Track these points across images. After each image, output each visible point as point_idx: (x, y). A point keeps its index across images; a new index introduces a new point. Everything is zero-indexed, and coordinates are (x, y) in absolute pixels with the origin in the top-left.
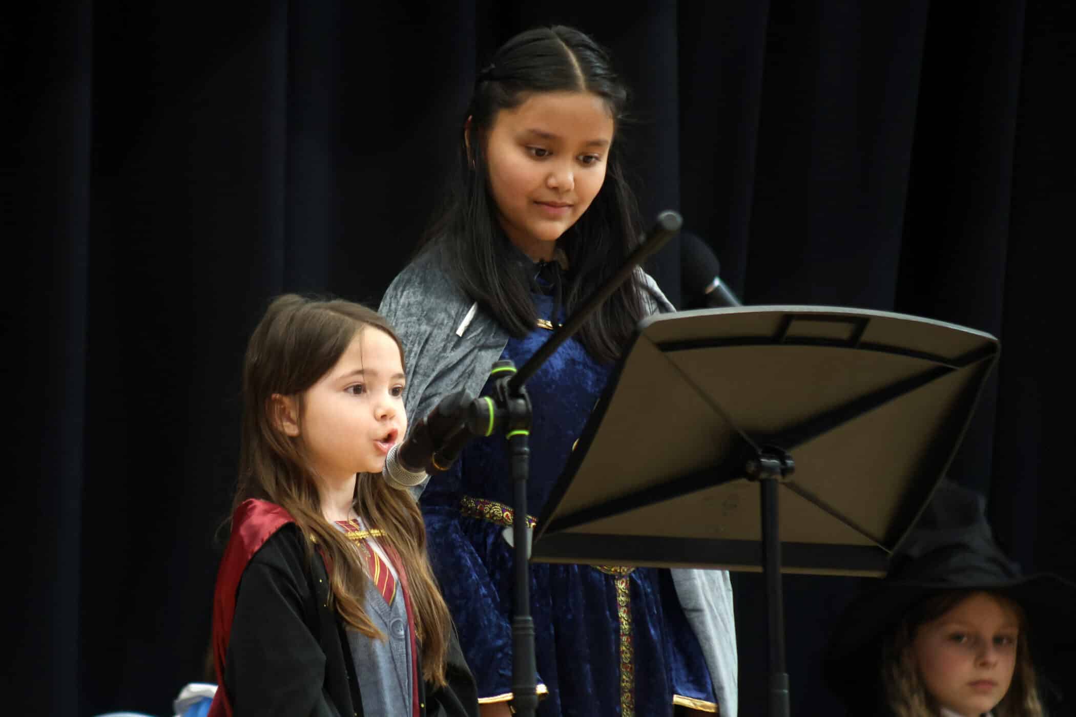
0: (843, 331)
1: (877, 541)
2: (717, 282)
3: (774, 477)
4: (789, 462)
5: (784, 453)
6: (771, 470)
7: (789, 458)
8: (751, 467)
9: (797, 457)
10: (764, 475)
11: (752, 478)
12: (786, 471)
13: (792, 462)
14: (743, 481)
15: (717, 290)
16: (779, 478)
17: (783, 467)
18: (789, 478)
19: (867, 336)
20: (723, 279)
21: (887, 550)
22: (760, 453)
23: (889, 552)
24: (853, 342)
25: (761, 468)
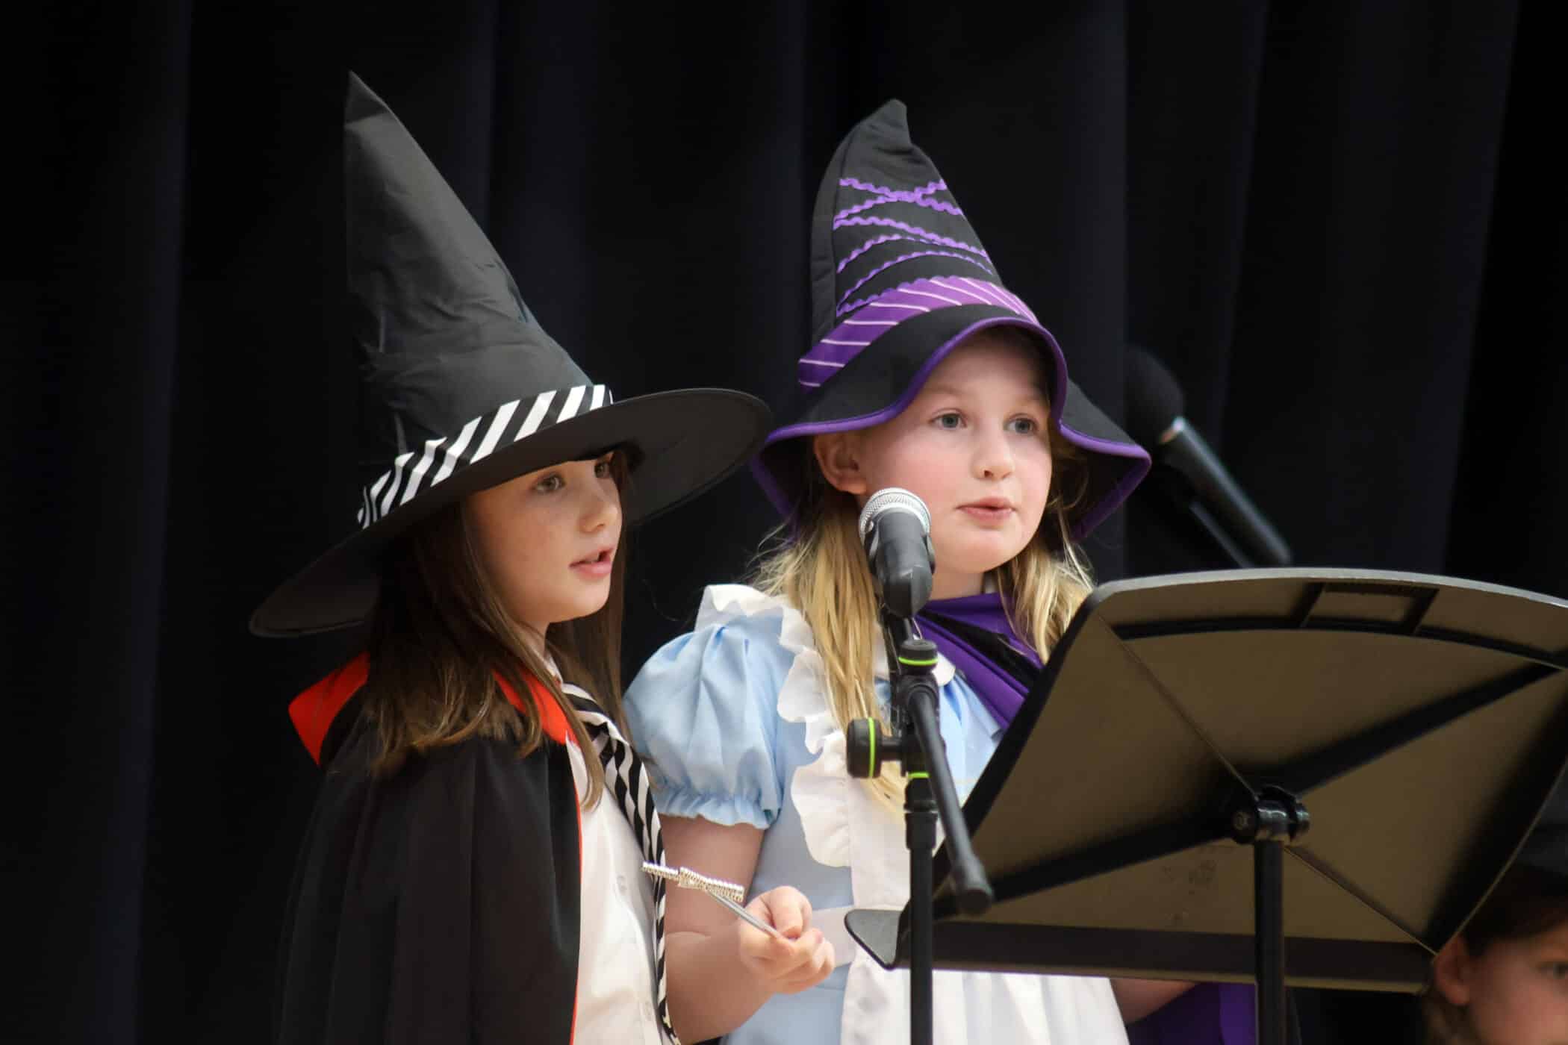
0: (1395, 609)
1: (1413, 934)
2: (1179, 426)
3: (1276, 838)
4: (1301, 814)
5: (1292, 799)
6: (1274, 825)
7: (1301, 807)
8: (1243, 821)
9: (1312, 805)
10: (1262, 835)
11: (1242, 838)
12: (1295, 827)
13: (1307, 814)
14: (1228, 842)
15: (1179, 438)
16: (1284, 838)
17: (1292, 822)
18: (1302, 840)
19: (1432, 617)
20: (1192, 420)
21: (1430, 950)
22: (1257, 799)
23: (1434, 953)
24: (1409, 626)
25: (1258, 823)
